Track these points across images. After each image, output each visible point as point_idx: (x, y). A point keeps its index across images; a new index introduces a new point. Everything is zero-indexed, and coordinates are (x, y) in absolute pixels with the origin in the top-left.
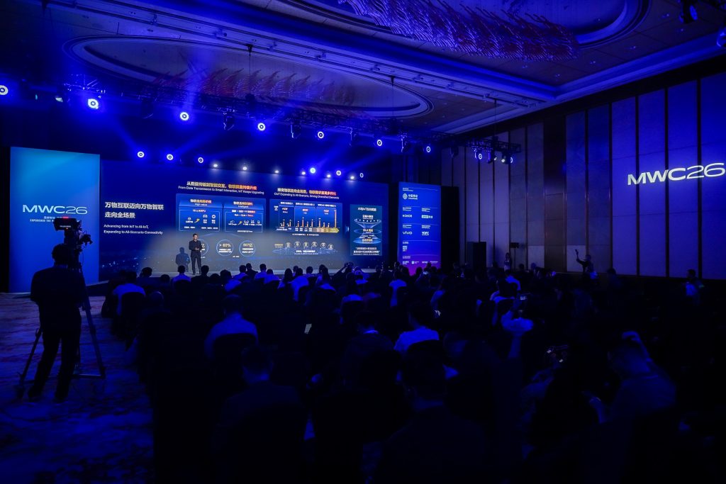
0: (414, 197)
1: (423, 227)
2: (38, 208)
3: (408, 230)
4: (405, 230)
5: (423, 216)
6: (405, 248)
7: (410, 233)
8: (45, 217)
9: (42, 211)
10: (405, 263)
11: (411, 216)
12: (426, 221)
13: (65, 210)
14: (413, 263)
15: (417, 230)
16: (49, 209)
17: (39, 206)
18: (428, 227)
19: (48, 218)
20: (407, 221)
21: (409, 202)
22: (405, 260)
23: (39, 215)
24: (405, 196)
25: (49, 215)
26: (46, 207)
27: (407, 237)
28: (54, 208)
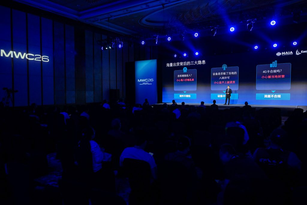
28: (145, 80)
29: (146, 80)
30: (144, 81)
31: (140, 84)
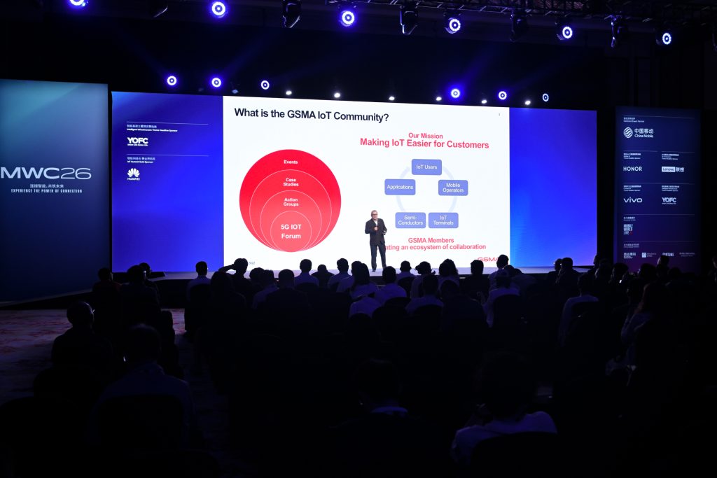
0: (646, 133)
1: (665, 188)
2: (21, 171)
3: (635, 195)
4: (628, 195)
5: (665, 169)
6: (628, 228)
7: (639, 200)
8: (32, 186)
9: (28, 176)
10: (627, 256)
11: (640, 169)
12: (670, 178)
13: (60, 173)
14: (644, 255)
15: (652, 195)
16: (38, 173)
17: (24, 169)
18: (674, 188)
19: (36, 186)
20: (634, 178)
21: (636, 143)
22: (629, 250)
23: (24, 182)
24: (628, 133)
25: (38, 181)
26: (33, 170)
27: (633, 208)
28: (44, 171)
29: (49, 173)
30: (38, 177)
31: (15, 191)
